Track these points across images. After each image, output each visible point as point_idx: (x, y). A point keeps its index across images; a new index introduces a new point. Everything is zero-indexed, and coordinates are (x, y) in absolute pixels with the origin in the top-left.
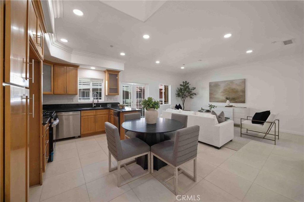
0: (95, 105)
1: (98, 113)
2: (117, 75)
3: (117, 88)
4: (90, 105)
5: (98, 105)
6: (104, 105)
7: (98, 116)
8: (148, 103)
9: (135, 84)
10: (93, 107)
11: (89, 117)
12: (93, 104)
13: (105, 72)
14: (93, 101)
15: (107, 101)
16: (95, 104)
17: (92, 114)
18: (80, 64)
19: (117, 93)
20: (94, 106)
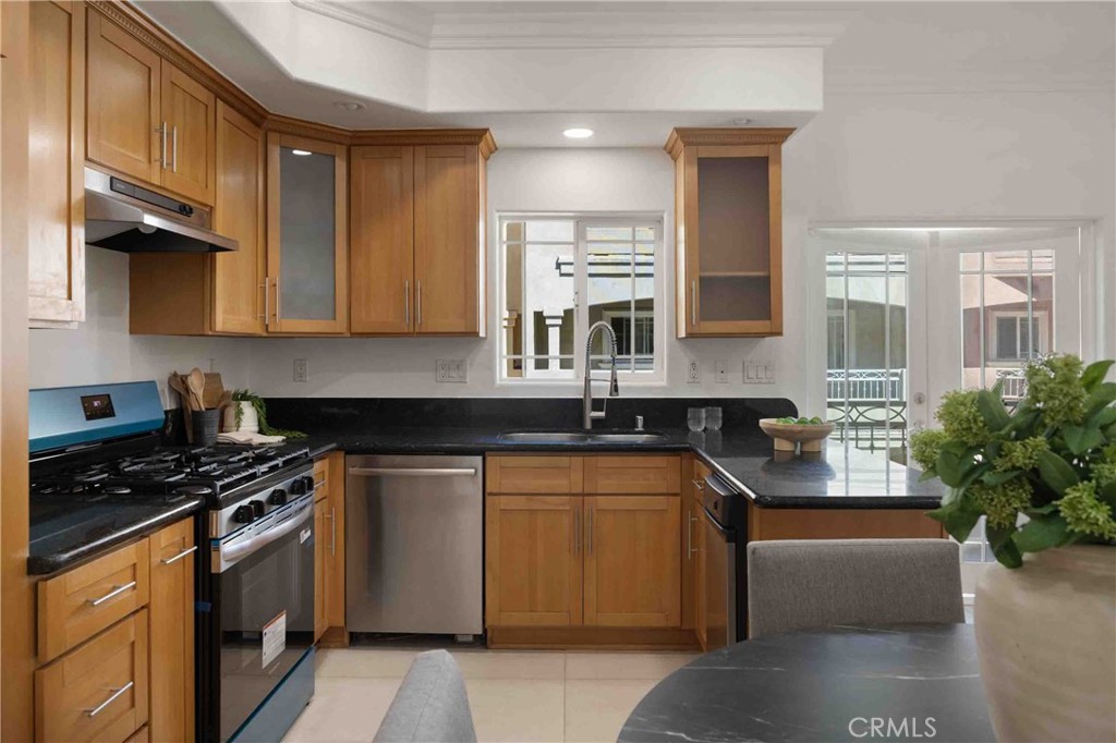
0: (602, 414)
1: (605, 484)
2: (765, 160)
3: (767, 279)
4: (563, 413)
5: (621, 412)
6: (667, 415)
7: (603, 502)
8: (1019, 454)
9: (943, 230)
10: (588, 425)
11: (537, 504)
12: (588, 405)
13: (670, 151)
14: (587, 381)
15: (694, 380)
16: (598, 404)
17: (561, 484)
18: (489, 114)
19: (769, 318)
20: (595, 421)
